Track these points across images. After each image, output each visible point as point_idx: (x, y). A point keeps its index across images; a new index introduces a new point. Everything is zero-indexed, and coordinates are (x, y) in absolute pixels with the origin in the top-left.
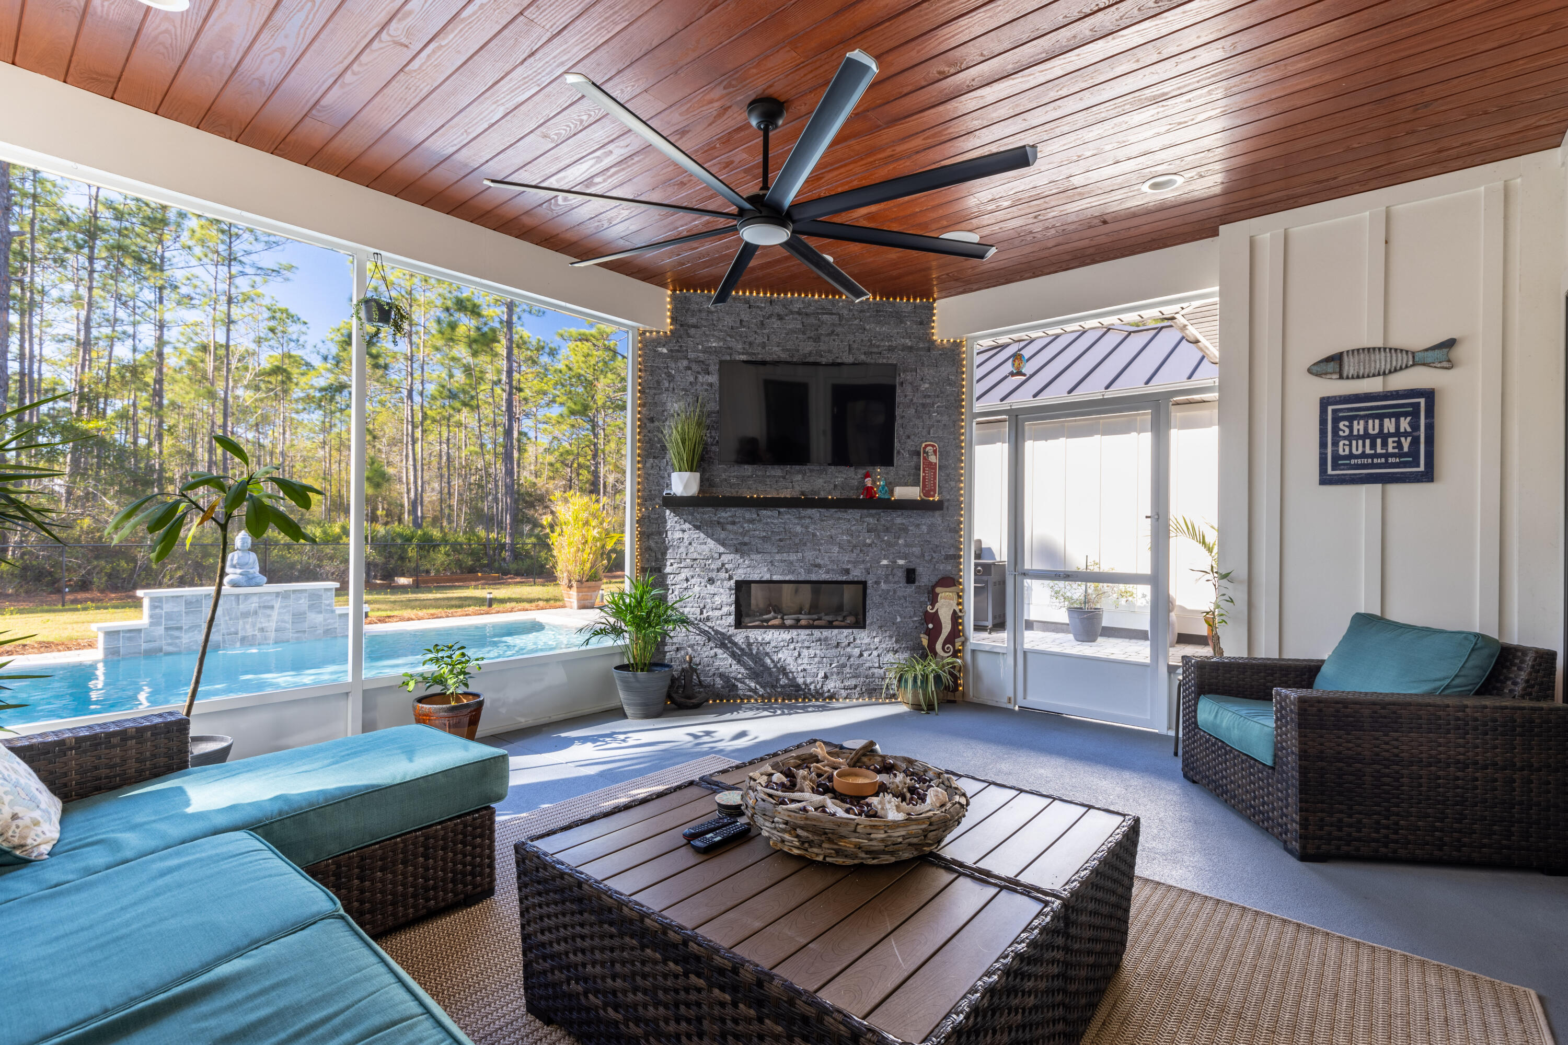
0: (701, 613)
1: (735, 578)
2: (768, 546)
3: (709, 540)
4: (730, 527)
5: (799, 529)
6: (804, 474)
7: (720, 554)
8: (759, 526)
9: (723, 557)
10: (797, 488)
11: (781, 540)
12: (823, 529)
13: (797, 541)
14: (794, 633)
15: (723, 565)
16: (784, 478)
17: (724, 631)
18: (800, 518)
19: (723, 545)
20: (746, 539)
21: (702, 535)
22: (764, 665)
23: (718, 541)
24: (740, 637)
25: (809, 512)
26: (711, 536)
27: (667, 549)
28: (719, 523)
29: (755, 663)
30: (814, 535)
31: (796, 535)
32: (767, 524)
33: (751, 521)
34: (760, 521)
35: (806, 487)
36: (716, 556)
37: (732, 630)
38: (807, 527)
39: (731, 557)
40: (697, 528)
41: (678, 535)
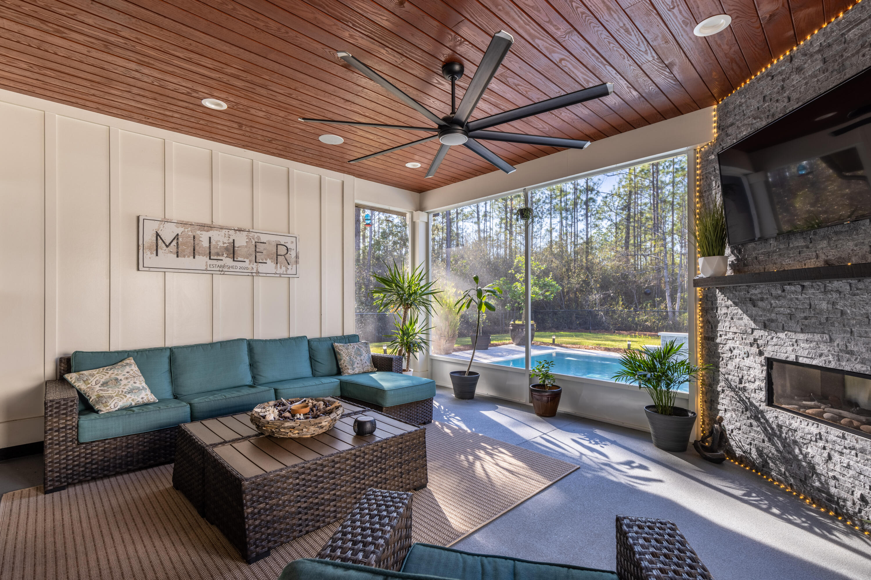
0: (741, 383)
1: (766, 355)
2: (792, 324)
3: (745, 316)
4: (760, 304)
5: (824, 305)
6: (830, 239)
7: (753, 330)
8: (784, 302)
9: (756, 332)
10: (823, 257)
11: (806, 318)
12: (852, 306)
13: (823, 320)
14: (823, 428)
15: (755, 340)
16: (808, 247)
17: (757, 404)
18: (825, 292)
19: (755, 321)
20: (773, 316)
21: (740, 312)
22: (792, 452)
23: (751, 317)
24: (771, 414)
25: (836, 284)
26: (745, 312)
27: (718, 322)
28: (751, 300)
29: (784, 447)
30: (843, 313)
31: (821, 312)
32: (791, 300)
33: (777, 298)
34: (785, 297)
35: (832, 255)
36: (749, 331)
37: (763, 407)
38: (834, 304)
39: (762, 332)
40: (736, 304)
41: (724, 310)
